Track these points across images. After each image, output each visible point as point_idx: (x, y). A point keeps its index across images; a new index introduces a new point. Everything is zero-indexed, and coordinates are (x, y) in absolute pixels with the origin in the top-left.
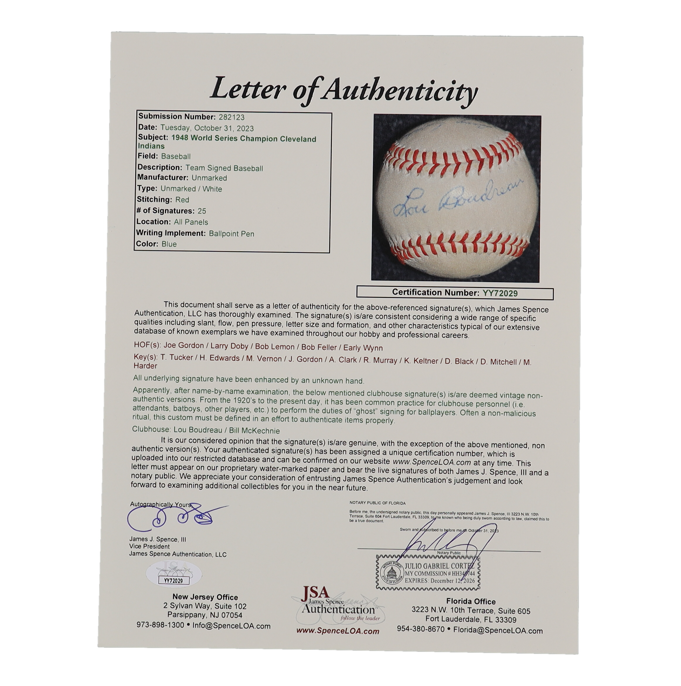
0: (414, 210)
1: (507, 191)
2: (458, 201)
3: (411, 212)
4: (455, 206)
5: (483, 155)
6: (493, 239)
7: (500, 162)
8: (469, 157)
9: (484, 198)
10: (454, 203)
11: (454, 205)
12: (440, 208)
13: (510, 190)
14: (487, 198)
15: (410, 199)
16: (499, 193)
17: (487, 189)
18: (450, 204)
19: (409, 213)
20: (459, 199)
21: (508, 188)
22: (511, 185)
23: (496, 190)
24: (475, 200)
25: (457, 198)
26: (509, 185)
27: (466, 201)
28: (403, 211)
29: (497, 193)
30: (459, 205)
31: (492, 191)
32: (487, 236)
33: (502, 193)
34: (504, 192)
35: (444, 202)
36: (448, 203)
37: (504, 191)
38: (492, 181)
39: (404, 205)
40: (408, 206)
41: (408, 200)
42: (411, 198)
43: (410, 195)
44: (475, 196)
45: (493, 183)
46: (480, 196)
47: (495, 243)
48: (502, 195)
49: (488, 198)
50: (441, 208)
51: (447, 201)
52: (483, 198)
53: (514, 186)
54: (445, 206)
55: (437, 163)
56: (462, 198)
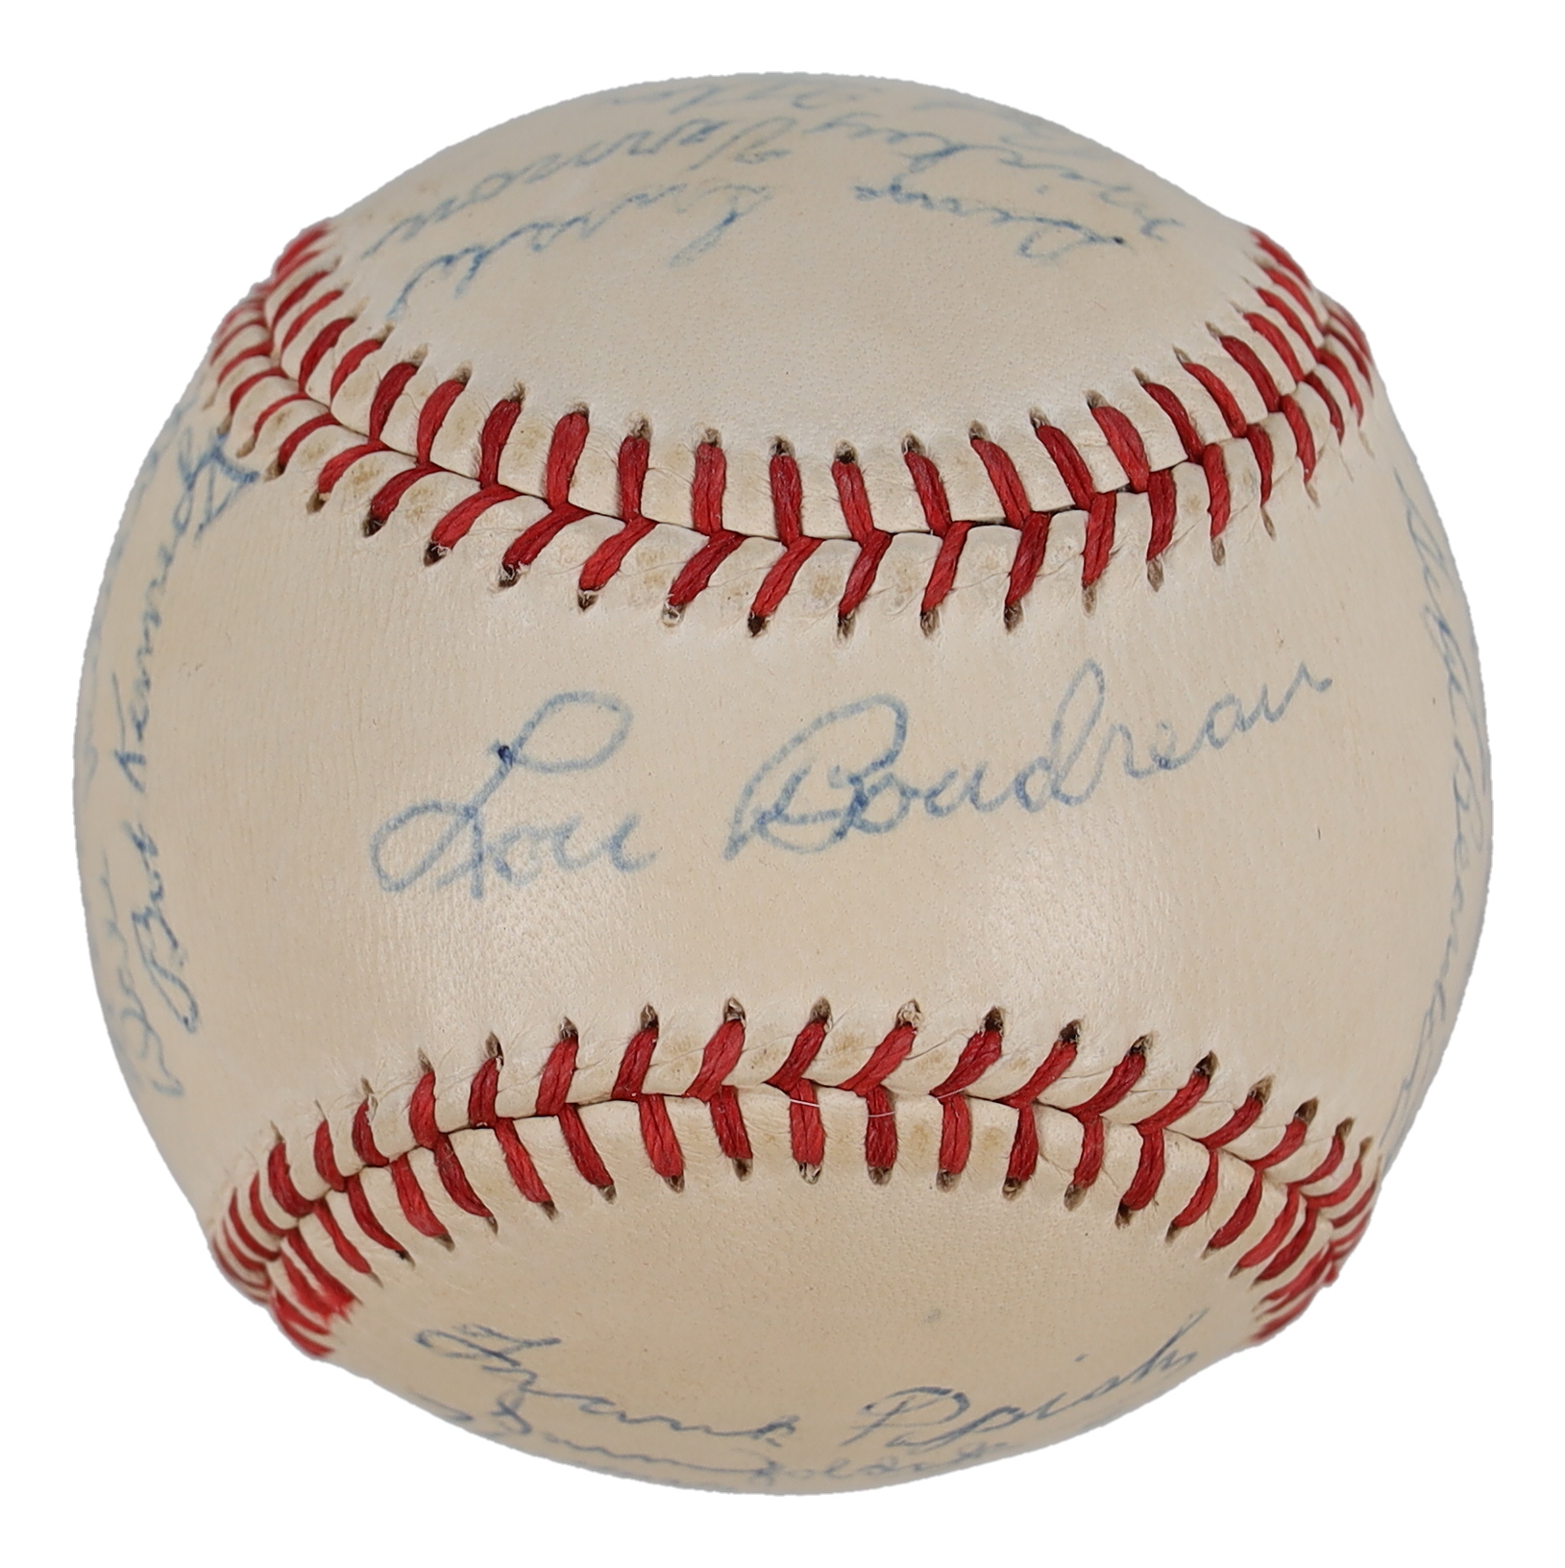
0: (546, 845)
1: (1195, 748)
2: (860, 801)
3: (517, 865)
4: (840, 834)
5: (1045, 489)
6: (1080, 1082)
7: (1160, 539)
8: (952, 494)
9: (1036, 786)
10: (834, 814)
11: (836, 824)
12: (736, 843)
13: (1217, 744)
14: (1056, 792)
15: (517, 772)
16: (1142, 761)
17: (1057, 727)
18: (803, 819)
19: (504, 869)
20: (868, 783)
21: (1210, 726)
22: (1232, 709)
23: (1119, 737)
24: (974, 801)
25: (855, 780)
26: (1218, 706)
27: (917, 805)
28: (462, 849)
29: (1129, 762)
30: (863, 826)
31: (1092, 746)
32: (1038, 1056)
33: (1165, 764)
34: (1178, 754)
35: (768, 805)
36: (793, 809)
37: (1172, 747)
38: (1099, 673)
39: (470, 813)
40: (496, 819)
41: (502, 774)
42: (525, 762)
43: (521, 742)
44: (979, 776)
45: (1102, 688)
46: (1012, 777)
47: (1090, 1114)
48: (1162, 772)
49: (1064, 789)
50: (743, 839)
51: (789, 792)
52: (1029, 789)
53: (1257, 712)
54: (773, 827)
55: (729, 524)
56: (890, 779)
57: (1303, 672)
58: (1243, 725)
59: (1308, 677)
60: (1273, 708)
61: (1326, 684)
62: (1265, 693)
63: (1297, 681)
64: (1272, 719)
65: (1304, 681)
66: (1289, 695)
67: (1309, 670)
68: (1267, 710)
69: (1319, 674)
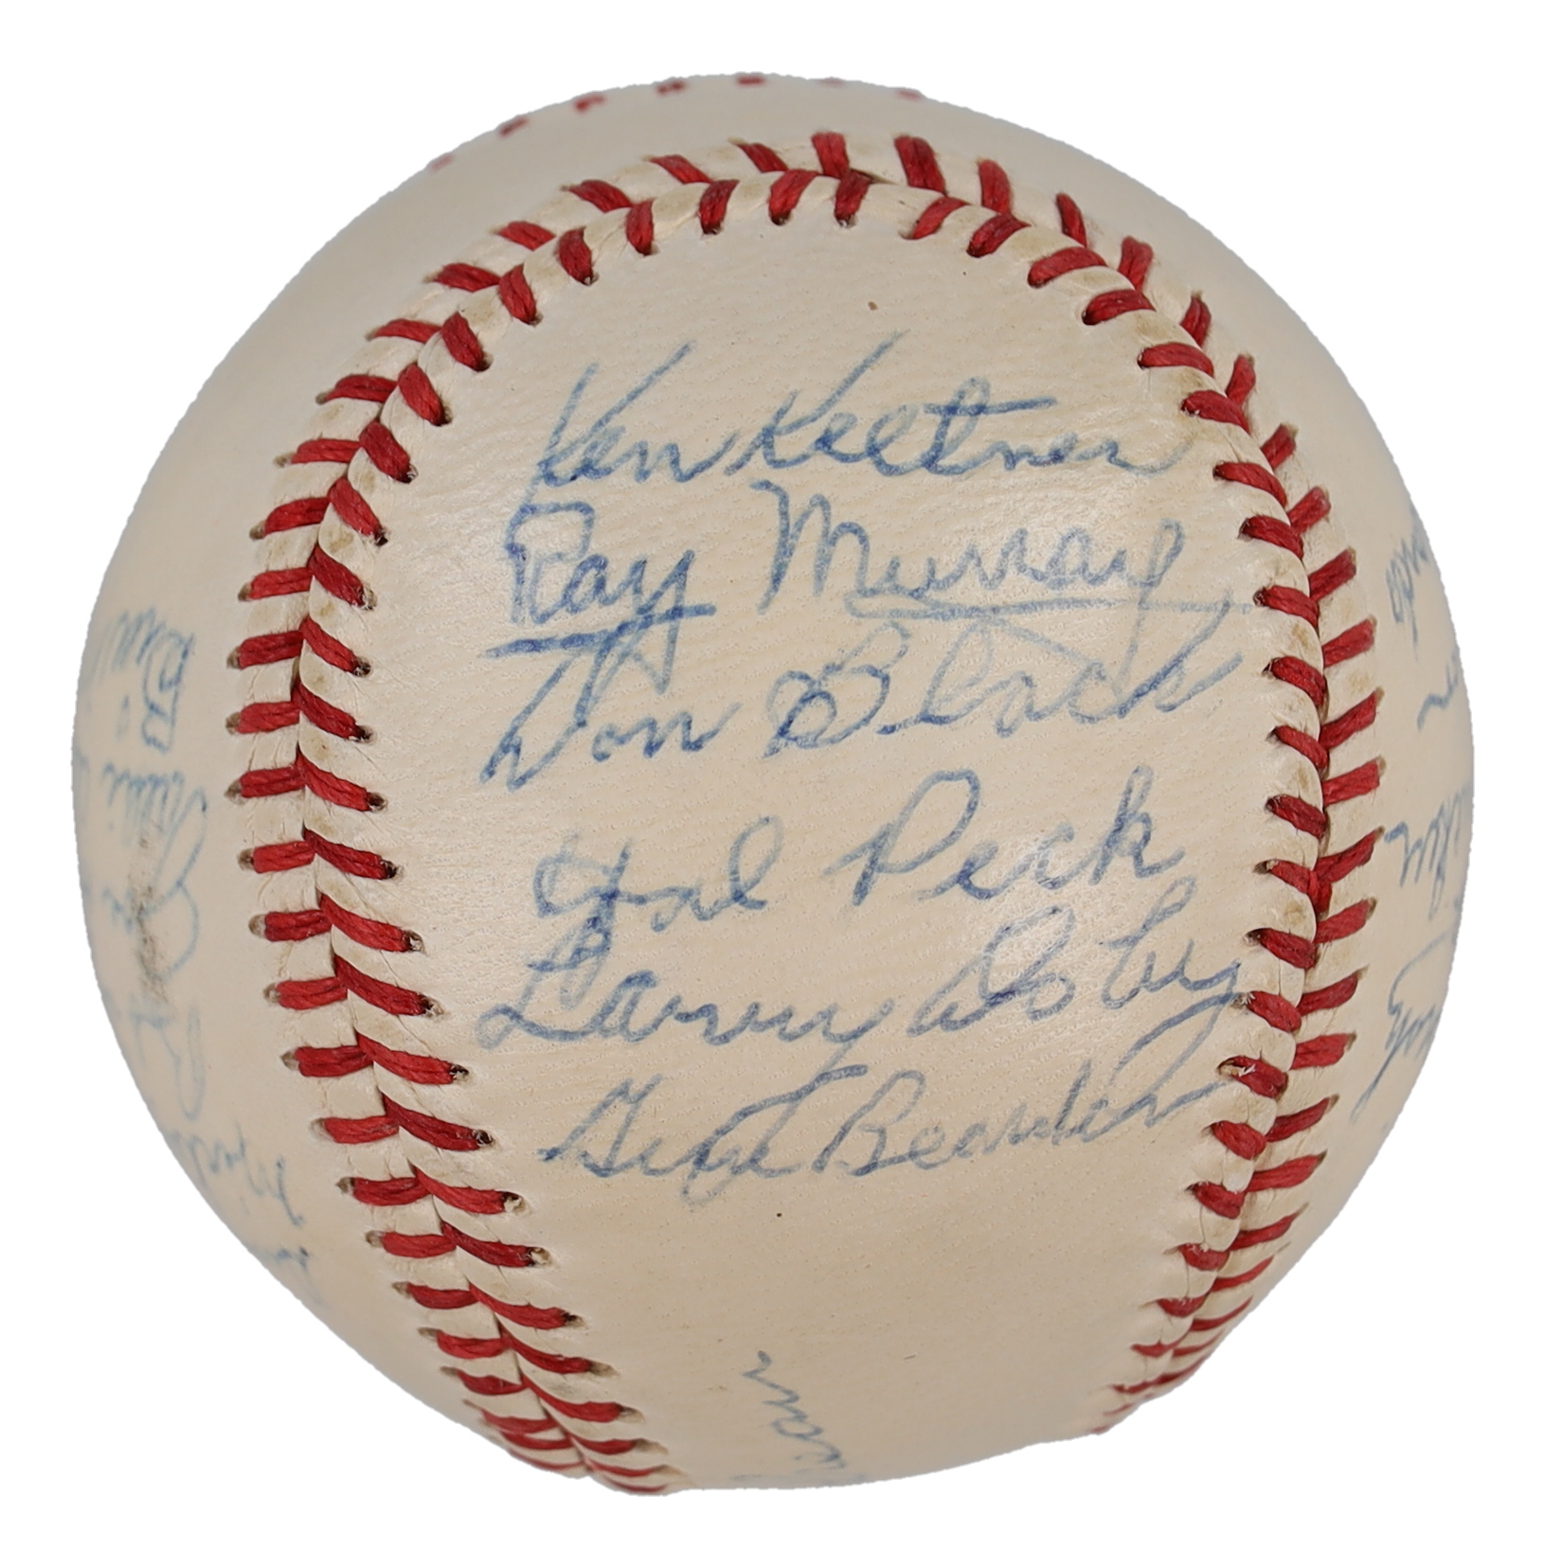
57: (751, 1374)
58: (800, 1417)
59: (756, 1371)
60: (786, 1397)
61: (762, 1356)
62: (771, 1403)
63: (760, 1380)
64: (796, 1398)
65: (760, 1375)
66: (773, 1386)
67: (750, 1370)
68: (789, 1401)
69: (754, 1362)
